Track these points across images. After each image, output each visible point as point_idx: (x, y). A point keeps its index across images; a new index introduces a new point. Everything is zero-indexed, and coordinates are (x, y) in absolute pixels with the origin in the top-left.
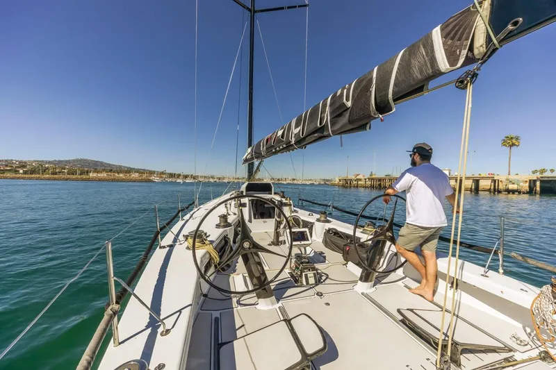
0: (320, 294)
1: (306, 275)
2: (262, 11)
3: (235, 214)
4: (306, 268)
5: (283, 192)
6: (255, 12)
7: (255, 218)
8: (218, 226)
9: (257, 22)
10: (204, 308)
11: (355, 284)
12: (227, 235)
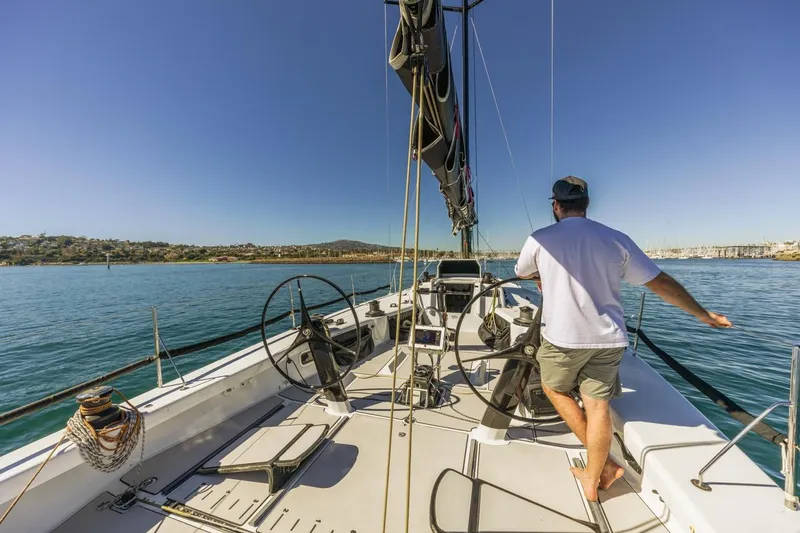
4: (414, 383)
6: (467, 8)
8: (368, 314)
9: (471, 20)
10: (283, 394)
11: (474, 425)
12: (373, 326)
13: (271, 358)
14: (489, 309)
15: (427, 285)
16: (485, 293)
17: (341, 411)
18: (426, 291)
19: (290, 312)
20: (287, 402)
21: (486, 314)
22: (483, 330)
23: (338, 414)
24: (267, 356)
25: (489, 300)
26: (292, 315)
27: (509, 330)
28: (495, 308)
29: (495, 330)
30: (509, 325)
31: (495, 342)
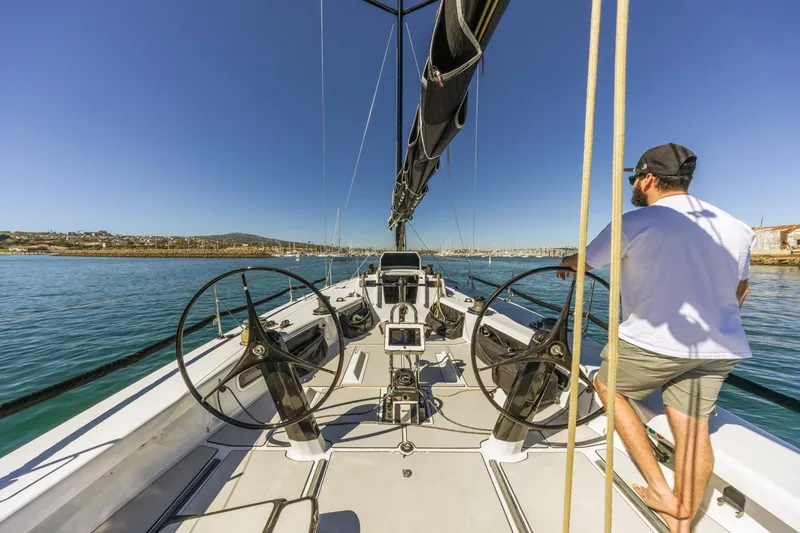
0: (408, 448)
1: (398, 406)
2: (413, 10)
3: (359, 296)
4: (400, 394)
5: (431, 266)
6: (403, 13)
7: (387, 302)
8: (316, 312)
9: (406, 24)
10: (213, 439)
11: (484, 437)
12: (324, 325)
13: (193, 391)
14: (433, 299)
15: (374, 277)
16: (429, 284)
17: (313, 452)
18: (370, 284)
19: (215, 317)
20: (223, 452)
21: (431, 304)
22: (431, 320)
23: (309, 458)
24: (185, 389)
25: (433, 291)
26: (218, 319)
27: (463, 319)
28: (439, 298)
29: (443, 319)
30: (462, 314)
31: (447, 331)
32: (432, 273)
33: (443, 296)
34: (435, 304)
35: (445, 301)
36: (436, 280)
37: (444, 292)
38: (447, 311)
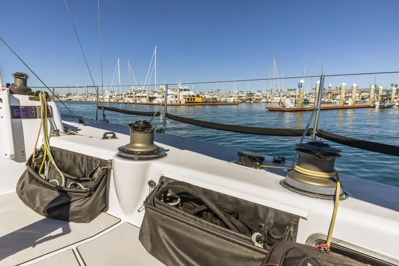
14: (34, 141)
22: (33, 186)
27: (106, 174)
28: (47, 138)
29: (60, 179)
30: (103, 163)
31: (73, 207)
32: (26, 91)
33: (56, 133)
34: (39, 152)
35: (62, 143)
36: (38, 104)
37: (59, 127)
38: (68, 162)
